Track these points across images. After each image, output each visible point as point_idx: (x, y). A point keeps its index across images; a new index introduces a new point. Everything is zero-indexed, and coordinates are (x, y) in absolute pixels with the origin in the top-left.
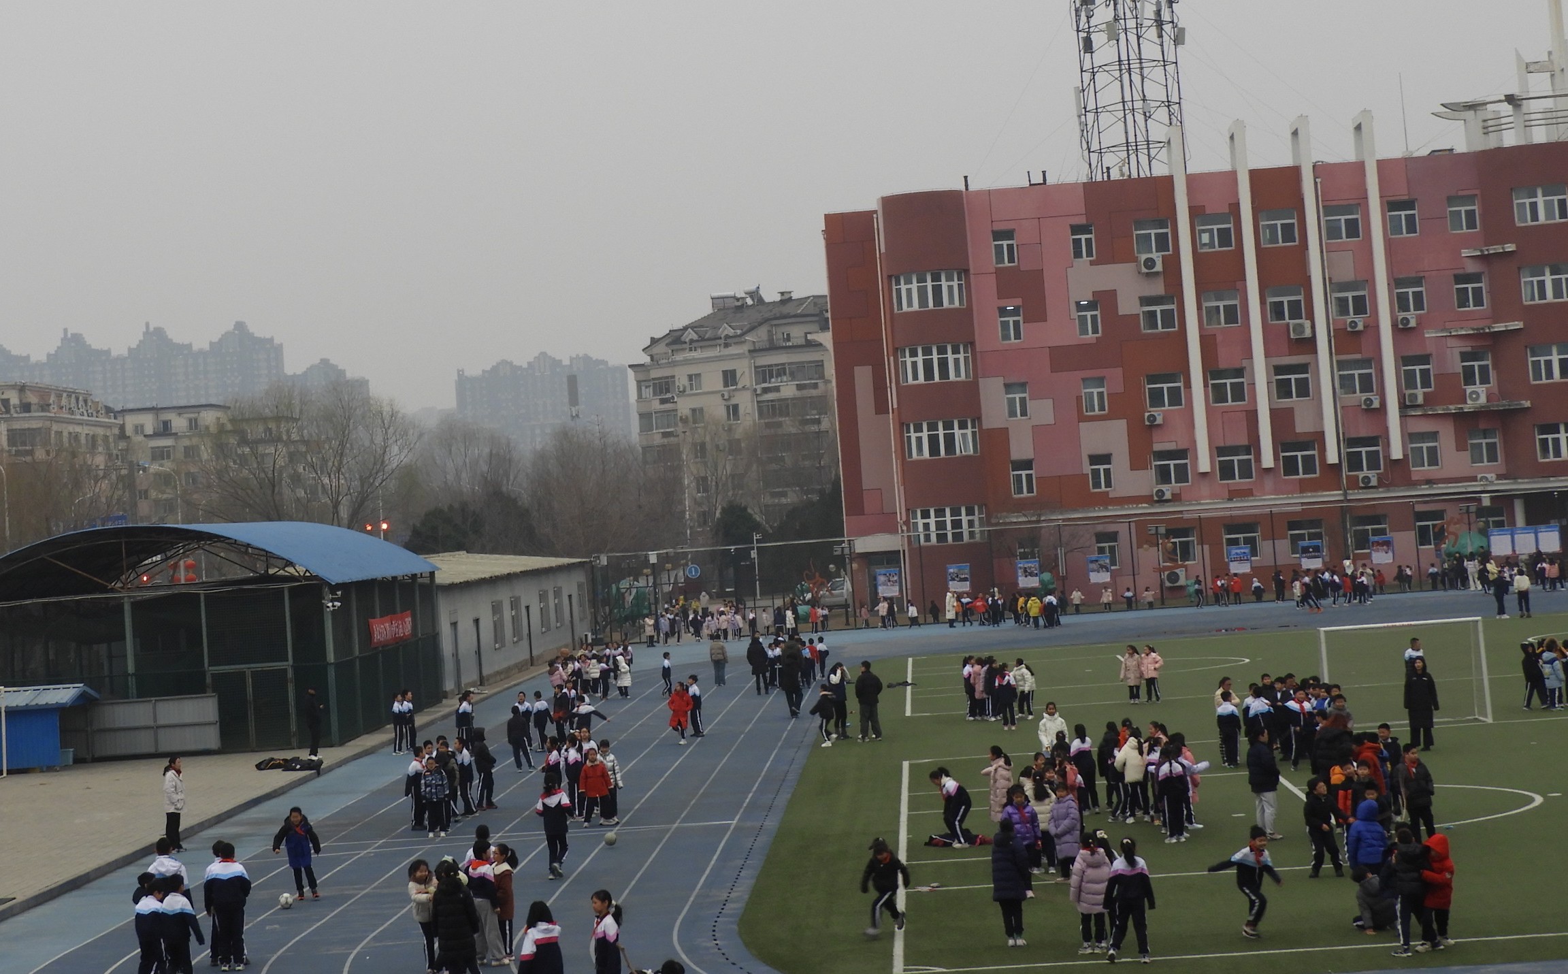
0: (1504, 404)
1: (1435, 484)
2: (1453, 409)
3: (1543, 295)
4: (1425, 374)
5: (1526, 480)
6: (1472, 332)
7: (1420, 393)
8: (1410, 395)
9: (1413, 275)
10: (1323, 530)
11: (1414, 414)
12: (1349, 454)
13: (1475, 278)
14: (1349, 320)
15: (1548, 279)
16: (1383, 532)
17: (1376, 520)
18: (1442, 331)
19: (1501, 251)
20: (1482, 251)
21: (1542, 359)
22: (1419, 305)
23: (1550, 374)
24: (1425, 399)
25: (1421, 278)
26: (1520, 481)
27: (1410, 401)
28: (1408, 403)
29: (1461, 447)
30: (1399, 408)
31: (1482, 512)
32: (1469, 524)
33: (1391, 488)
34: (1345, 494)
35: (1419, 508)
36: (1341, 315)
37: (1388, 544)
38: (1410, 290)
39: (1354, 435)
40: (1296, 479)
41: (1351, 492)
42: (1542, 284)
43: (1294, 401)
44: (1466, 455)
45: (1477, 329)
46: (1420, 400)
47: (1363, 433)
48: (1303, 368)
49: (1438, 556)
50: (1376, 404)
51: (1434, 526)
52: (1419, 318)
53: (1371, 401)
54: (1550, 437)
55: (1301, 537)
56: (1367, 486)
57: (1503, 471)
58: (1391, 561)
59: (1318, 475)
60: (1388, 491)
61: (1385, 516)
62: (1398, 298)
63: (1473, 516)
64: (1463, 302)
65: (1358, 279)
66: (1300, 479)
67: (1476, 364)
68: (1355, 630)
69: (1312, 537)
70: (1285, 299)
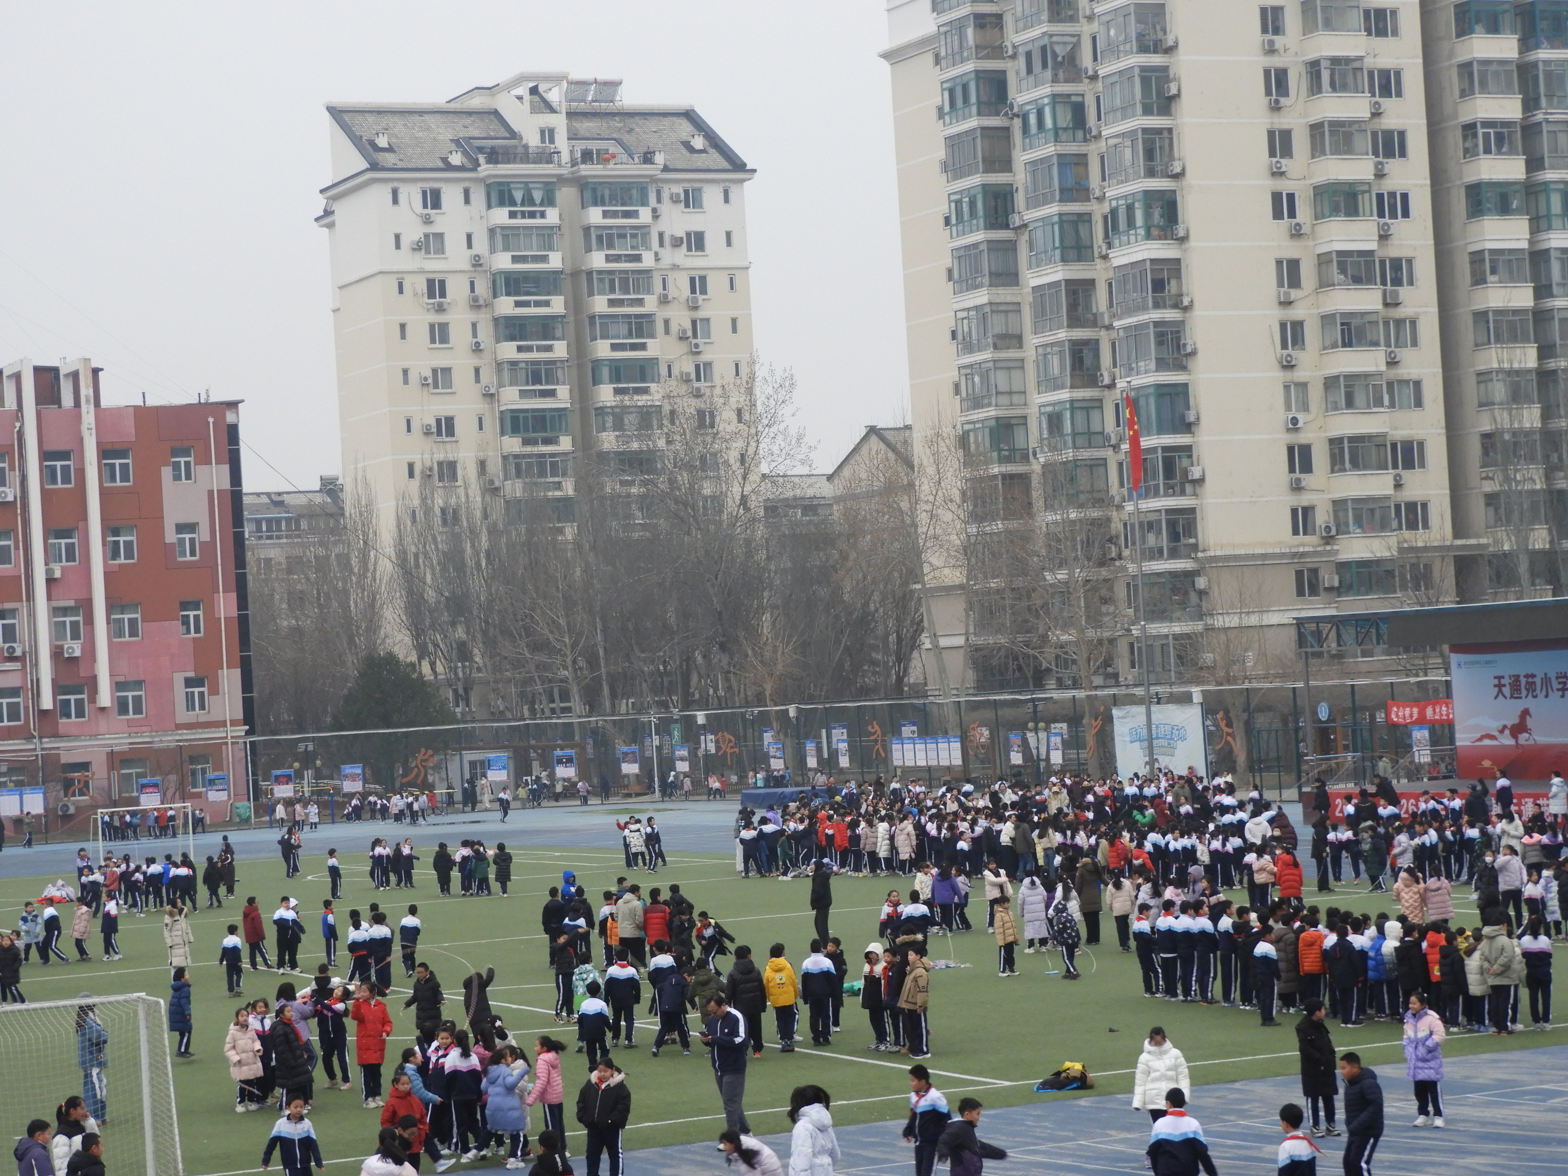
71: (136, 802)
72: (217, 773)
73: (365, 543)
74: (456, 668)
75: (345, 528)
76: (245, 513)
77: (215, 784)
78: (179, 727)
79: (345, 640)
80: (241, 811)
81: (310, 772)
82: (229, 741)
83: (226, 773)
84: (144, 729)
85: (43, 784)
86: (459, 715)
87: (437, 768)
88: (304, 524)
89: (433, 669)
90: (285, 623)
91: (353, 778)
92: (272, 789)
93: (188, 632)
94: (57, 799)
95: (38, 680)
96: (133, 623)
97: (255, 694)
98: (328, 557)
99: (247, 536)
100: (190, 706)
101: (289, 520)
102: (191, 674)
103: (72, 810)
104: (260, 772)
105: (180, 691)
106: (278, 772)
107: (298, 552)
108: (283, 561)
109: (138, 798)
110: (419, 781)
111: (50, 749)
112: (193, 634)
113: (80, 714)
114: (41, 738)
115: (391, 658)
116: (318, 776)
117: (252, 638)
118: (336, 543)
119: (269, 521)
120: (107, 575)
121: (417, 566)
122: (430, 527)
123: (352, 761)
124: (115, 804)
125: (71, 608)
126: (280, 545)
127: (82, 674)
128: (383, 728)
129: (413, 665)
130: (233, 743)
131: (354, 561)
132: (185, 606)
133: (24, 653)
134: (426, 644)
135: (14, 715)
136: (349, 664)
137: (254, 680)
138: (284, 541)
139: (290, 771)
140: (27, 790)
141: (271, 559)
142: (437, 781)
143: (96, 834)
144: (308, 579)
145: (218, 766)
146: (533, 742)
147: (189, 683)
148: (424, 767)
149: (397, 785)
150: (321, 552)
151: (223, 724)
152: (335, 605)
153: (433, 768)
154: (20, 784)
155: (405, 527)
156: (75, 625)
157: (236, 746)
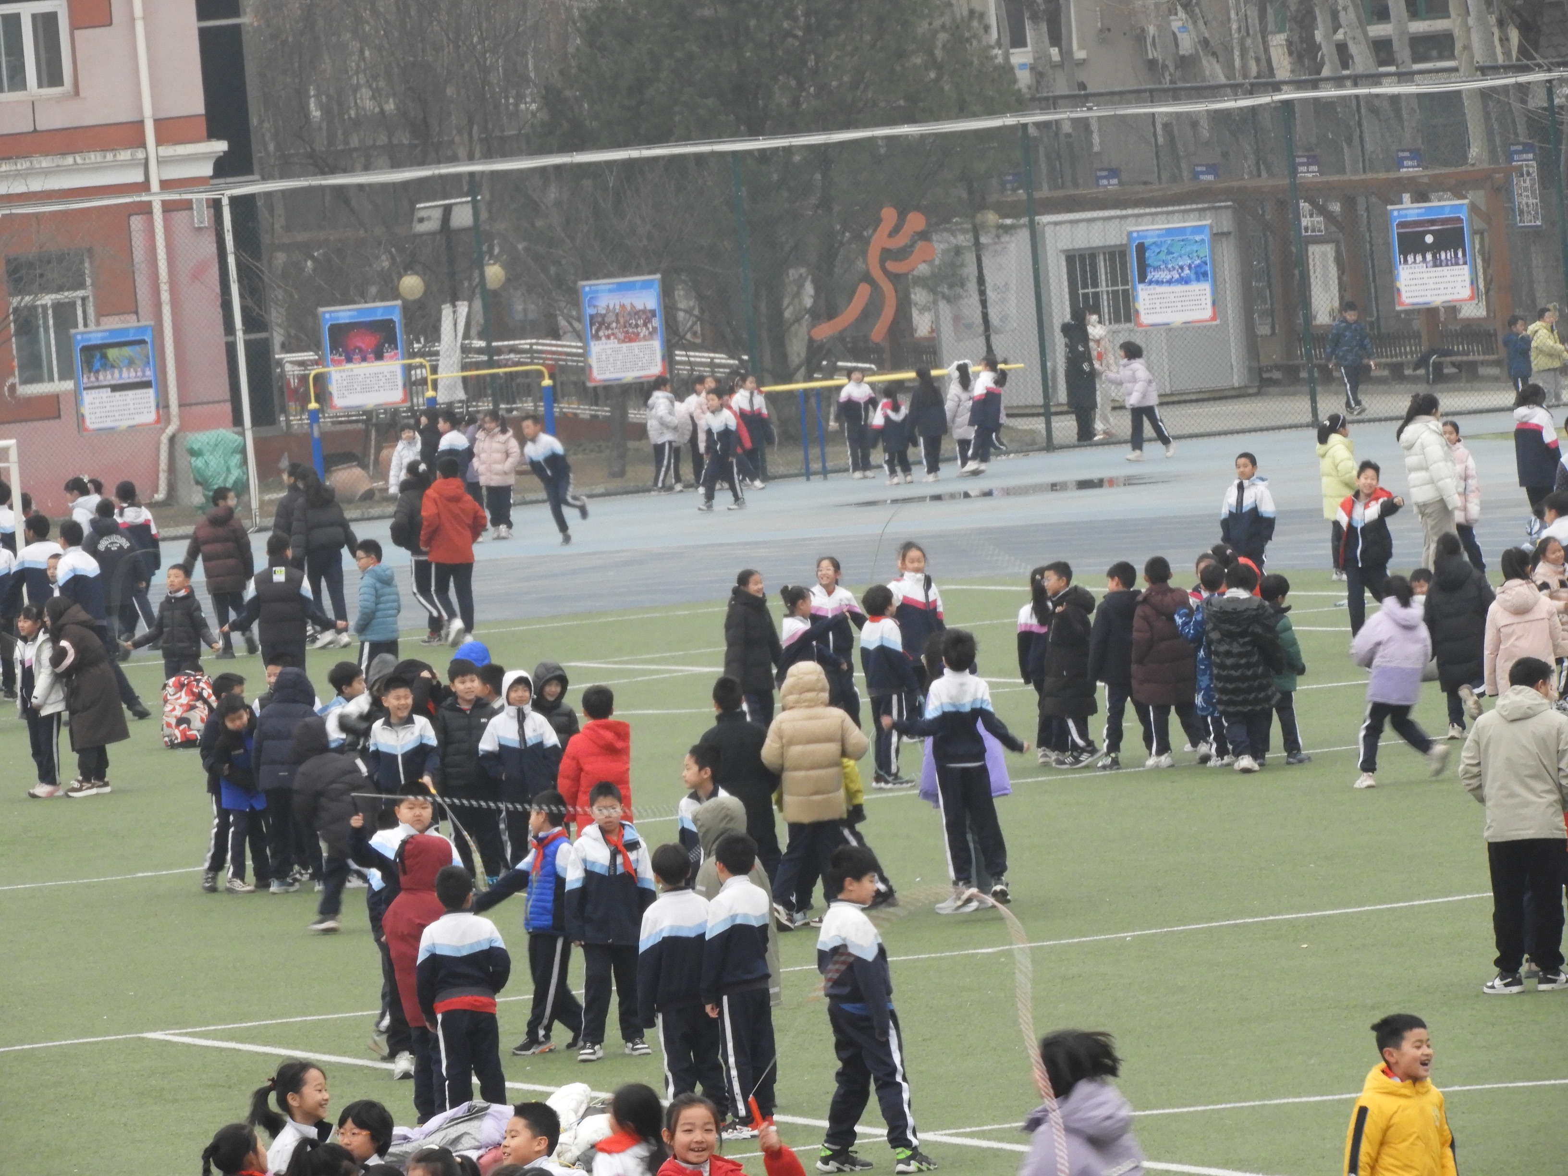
72: (112, 323)
77: (107, 364)
80: (211, 463)
81: (463, 308)
82: (156, 199)
83: (147, 321)
86: (1024, 78)
87: (947, 280)
91: (628, 326)
92: (321, 380)
97: (247, 19)
100: (6, 72)
104: (276, 315)
106: (344, 314)
110: (878, 332)
116: (495, 322)
123: (623, 263)
128: (734, 134)
130: (168, 207)
139: (389, 309)
142: (946, 332)
145: (120, 297)
146: (1308, 174)
148: (895, 278)
149: (797, 350)
151: (130, 134)
153: (930, 283)
157: (181, 217)
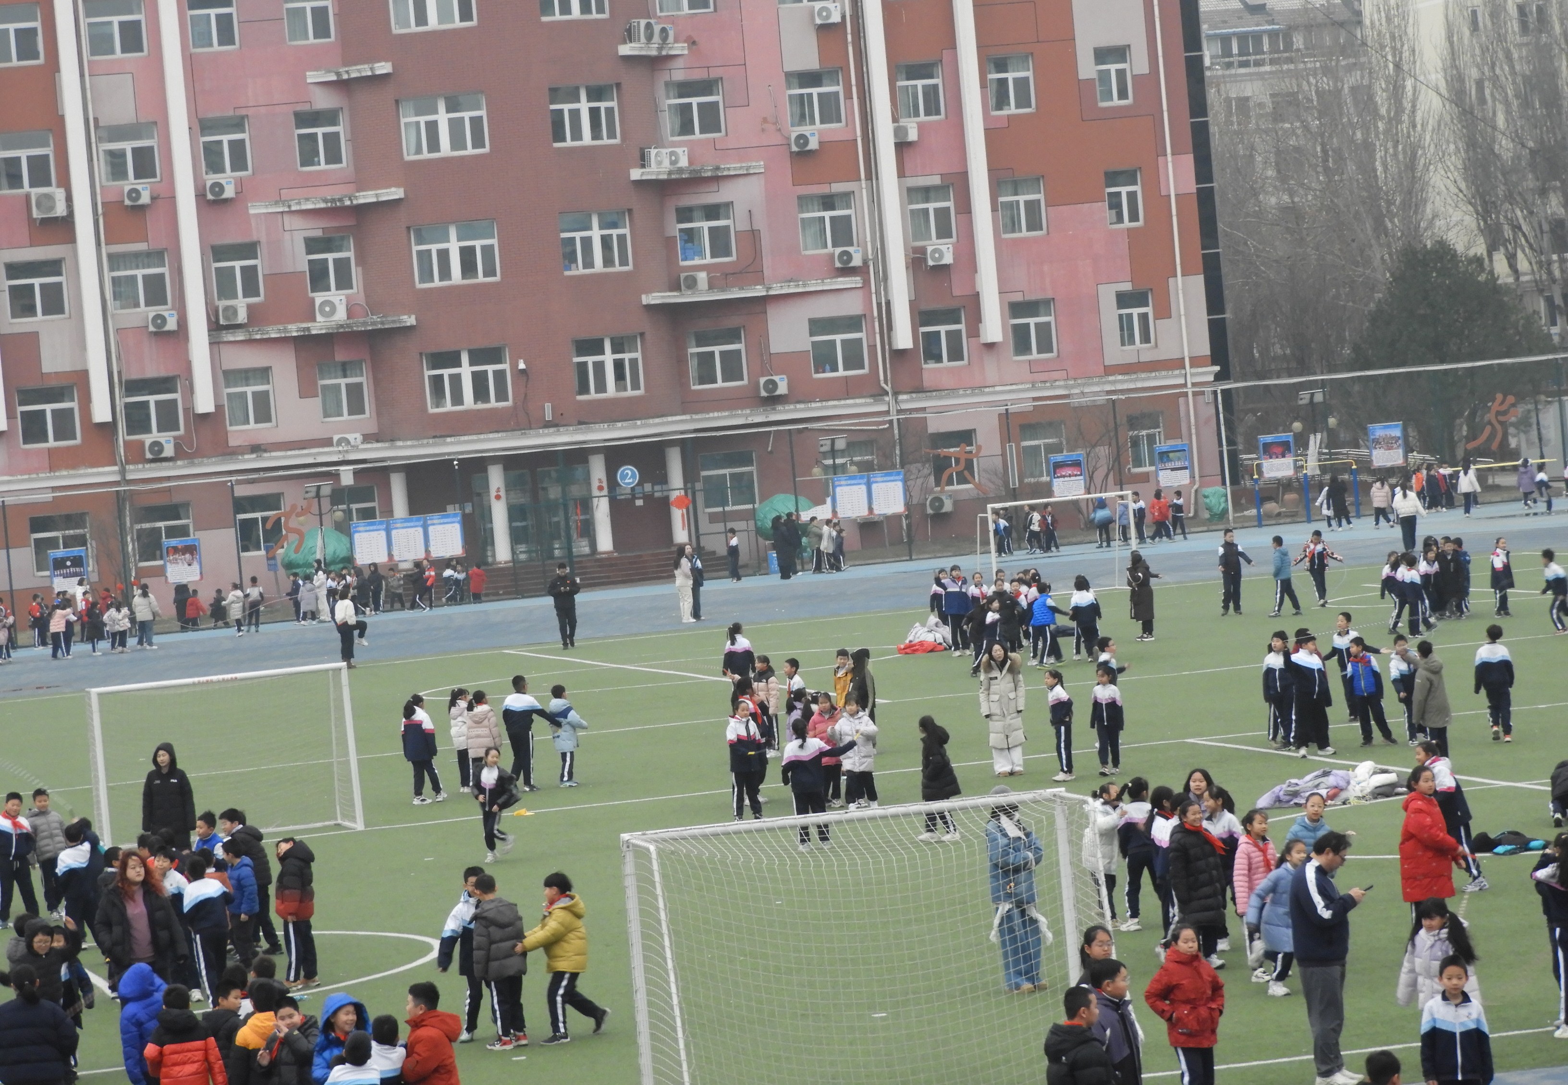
0: (374, 321)
1: (265, 451)
2: (294, 330)
3: (434, 145)
4: (250, 274)
5: (409, 443)
6: (322, 205)
7: (241, 305)
8: (226, 309)
9: (231, 113)
10: (86, 531)
11: (232, 339)
12: (127, 406)
13: (329, 117)
14: (127, 189)
15: (443, 118)
16: (183, 531)
17: (173, 511)
18: (276, 203)
19: (369, 73)
20: (338, 74)
21: (434, 248)
22: (239, 162)
23: (445, 273)
24: (249, 317)
25: (242, 118)
26: (400, 443)
27: (226, 318)
28: (222, 322)
29: (306, 390)
30: (209, 331)
31: (340, 496)
32: (321, 515)
33: (196, 461)
34: (123, 472)
35: (241, 491)
36: (114, 180)
37: (191, 549)
38: (225, 138)
39: (135, 375)
40: (43, 449)
41: (131, 467)
42: (432, 127)
43: (38, 321)
44: (315, 404)
45: (333, 201)
46: (242, 317)
47: (152, 370)
48: (53, 267)
49: (272, 567)
50: (171, 325)
51: (265, 520)
52: (240, 185)
53: (164, 320)
54: (446, 372)
55: (52, 543)
56: (158, 460)
57: (373, 428)
58: (198, 578)
59: (78, 441)
60: (193, 465)
61: (186, 505)
62: (205, 148)
63: (326, 504)
64: (309, 157)
65: (142, 120)
66: (49, 450)
67: (330, 257)
68: (139, 690)
69: (69, 542)
70: (23, 154)
71: (1048, 491)
72: (1171, 443)
73: (1398, 66)
74: (1549, 263)
75: (1364, 44)
76: (1204, 27)
77: (1169, 460)
78: (1110, 370)
79: (1369, 225)
80: (1213, 501)
81: (1319, 436)
82: (1190, 390)
83: (1186, 442)
84: (1055, 375)
85: (902, 467)
86: (1556, 339)
87: (1524, 424)
88: (1298, 41)
89: (1513, 266)
90: (1273, 200)
91: (1388, 443)
92: (1259, 466)
93: (1120, 219)
94: (926, 490)
95: (888, 303)
96: (1030, 207)
97: (1228, 315)
98: (1337, 93)
99: (1207, 62)
100: (1127, 337)
101: (1273, 35)
102: (1127, 287)
103: (948, 507)
104: (1240, 439)
105: (1110, 313)
106: (1269, 438)
107: (1288, 85)
108: (1267, 100)
109: (1049, 485)
110: (1495, 446)
111: (911, 411)
112: (1127, 223)
113: (956, 354)
114: (896, 393)
115: (1444, 251)
116: (1332, 442)
117: (1220, 226)
118: (1350, 68)
119: (1243, 38)
120: (991, 134)
121: (1482, 100)
122: (1501, 38)
123: (1387, 416)
124: (1014, 495)
125: (936, 188)
126: (1261, 76)
127: (957, 292)
128: (1433, 363)
129: (1478, 260)
130: (1195, 394)
131: (1381, 97)
132: (1113, 178)
133: (865, 262)
134: (1498, 227)
135: (853, 359)
136: (1377, 262)
137: (1226, 292)
138: (1267, 68)
139: (1288, 436)
140: (877, 476)
141: (1247, 99)
142: (1524, 446)
143: (985, 542)
144: (1306, 128)
145: (1174, 432)
147: (1123, 300)
148: (1502, 423)
149: (1460, 453)
150: (1326, 84)
151: (1179, 364)
152: (1351, 167)
153: (1515, 425)
154: (866, 467)
155: (1461, 39)
156: (942, 215)
157: (1200, 398)
